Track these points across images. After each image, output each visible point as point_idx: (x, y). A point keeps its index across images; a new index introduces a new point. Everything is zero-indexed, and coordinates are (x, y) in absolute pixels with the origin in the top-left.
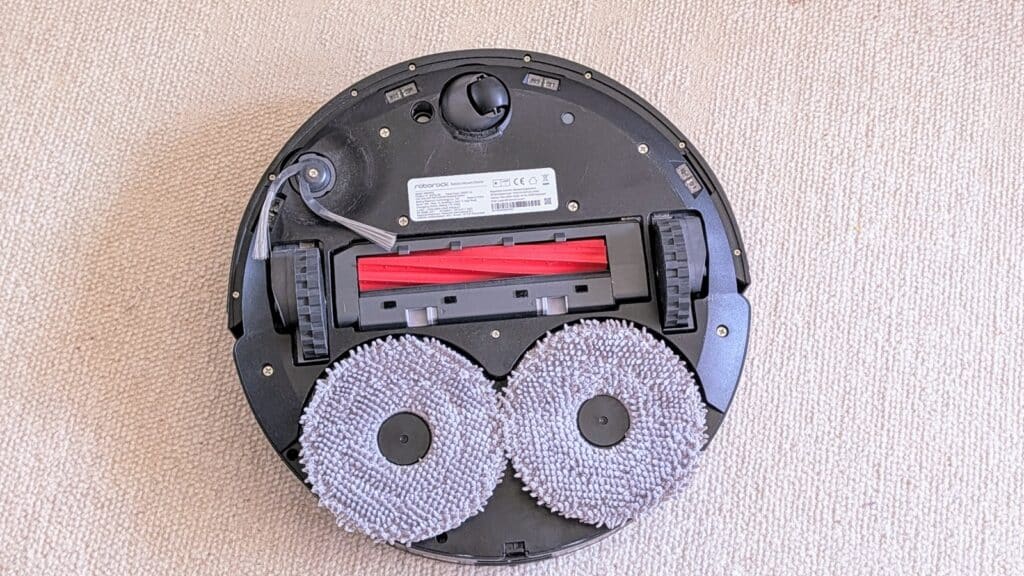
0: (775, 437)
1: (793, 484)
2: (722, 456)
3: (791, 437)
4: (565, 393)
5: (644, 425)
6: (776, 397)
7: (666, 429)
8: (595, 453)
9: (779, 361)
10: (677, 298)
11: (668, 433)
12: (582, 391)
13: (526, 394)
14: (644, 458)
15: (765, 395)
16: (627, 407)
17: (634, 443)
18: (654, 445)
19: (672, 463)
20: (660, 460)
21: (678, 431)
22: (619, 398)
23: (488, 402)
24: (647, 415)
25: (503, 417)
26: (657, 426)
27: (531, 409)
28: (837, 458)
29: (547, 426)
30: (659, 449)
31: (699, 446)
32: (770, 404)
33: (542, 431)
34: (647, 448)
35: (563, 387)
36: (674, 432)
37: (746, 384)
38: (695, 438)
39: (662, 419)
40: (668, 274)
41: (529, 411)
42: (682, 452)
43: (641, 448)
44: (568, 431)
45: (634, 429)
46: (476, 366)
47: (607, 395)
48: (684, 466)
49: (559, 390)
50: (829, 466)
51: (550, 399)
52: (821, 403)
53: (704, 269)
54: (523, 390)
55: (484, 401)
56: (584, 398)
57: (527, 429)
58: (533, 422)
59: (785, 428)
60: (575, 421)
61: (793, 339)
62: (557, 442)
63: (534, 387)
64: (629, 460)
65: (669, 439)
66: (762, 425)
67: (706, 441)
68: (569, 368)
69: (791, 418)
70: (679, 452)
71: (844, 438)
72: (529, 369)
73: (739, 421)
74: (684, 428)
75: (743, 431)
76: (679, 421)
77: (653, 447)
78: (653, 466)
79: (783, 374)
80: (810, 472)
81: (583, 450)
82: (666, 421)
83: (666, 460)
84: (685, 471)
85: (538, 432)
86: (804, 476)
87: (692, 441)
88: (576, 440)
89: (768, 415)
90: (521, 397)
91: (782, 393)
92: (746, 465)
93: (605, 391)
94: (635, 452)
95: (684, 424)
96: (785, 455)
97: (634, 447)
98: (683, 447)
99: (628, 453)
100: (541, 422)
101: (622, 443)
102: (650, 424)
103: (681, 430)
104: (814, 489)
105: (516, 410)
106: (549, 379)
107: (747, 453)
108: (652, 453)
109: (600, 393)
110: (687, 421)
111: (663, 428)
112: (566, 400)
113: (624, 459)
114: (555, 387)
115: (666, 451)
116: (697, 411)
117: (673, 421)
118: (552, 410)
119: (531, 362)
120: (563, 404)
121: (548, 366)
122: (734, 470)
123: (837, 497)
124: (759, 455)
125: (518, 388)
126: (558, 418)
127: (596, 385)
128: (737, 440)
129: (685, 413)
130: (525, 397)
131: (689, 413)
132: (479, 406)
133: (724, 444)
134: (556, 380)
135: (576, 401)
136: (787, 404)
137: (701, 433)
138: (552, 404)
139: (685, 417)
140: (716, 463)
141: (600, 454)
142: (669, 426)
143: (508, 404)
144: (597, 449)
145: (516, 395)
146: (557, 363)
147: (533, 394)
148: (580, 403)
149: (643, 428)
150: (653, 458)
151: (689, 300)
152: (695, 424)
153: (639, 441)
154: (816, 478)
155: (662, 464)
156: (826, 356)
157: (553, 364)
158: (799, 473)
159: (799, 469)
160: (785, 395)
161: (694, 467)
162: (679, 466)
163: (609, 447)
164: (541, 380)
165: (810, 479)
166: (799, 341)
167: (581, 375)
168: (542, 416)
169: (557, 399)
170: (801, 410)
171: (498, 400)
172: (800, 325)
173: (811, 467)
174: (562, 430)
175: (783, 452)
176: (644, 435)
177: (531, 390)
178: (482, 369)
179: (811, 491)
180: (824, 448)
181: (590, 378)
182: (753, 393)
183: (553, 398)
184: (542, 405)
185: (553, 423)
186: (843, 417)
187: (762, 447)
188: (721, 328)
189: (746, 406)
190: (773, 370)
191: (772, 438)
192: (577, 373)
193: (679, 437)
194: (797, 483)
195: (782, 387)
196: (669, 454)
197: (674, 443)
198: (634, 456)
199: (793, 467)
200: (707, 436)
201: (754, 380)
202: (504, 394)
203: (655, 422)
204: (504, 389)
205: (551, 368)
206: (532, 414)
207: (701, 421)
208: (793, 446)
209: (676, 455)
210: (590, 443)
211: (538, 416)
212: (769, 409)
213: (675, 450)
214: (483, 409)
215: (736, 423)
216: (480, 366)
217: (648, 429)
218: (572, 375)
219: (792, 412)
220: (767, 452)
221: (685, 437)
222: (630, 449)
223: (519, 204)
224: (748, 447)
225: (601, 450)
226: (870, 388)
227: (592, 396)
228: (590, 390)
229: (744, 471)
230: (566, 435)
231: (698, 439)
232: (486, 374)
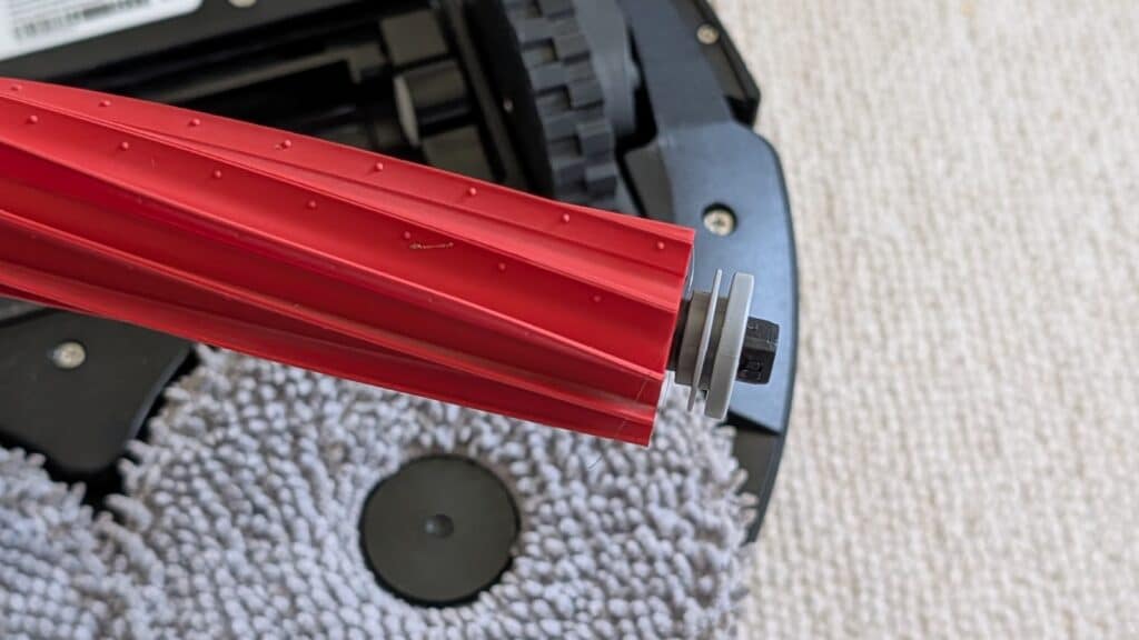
0: (919, 511)
1: (1002, 618)
2: (798, 590)
3: (958, 501)
4: (307, 473)
5: (561, 507)
6: (892, 412)
7: (629, 505)
8: (429, 624)
9: (873, 329)
10: (580, 168)
11: (635, 514)
12: (358, 453)
13: (186, 501)
14: (581, 603)
15: (862, 414)
16: (501, 472)
17: (544, 567)
18: (604, 558)
19: (668, 598)
20: (630, 597)
21: (663, 503)
22: (472, 452)
23: (73, 551)
24: (564, 481)
25: (122, 583)
26: (599, 502)
27: (209, 540)
28: (1090, 526)
29: (268, 580)
30: (622, 567)
31: (736, 535)
32: (882, 435)
33: (255, 598)
34: (584, 575)
35: (296, 455)
36: (654, 509)
37: (808, 400)
38: (716, 512)
39: (608, 479)
40: (543, 105)
41: (202, 548)
42: (690, 560)
43: (566, 579)
44: (334, 579)
45: (533, 529)
46: (19, 453)
47: (436, 456)
48: (705, 599)
49: (288, 467)
50: (1079, 551)
51: (262, 499)
52: (1009, 403)
53: (631, 71)
54: (173, 492)
55: (58, 546)
56: (370, 476)
57: (206, 599)
58: (222, 575)
59: (937, 483)
60: (353, 545)
61: (893, 271)
62: (306, 619)
63: (208, 476)
64: (538, 618)
65: (644, 532)
66: (877, 489)
67: (752, 515)
68: (307, 399)
69: (945, 456)
70: (681, 560)
71: (1091, 473)
72: (187, 432)
73: (816, 491)
74: (680, 489)
75: (833, 512)
76: (661, 473)
77: (601, 567)
78: (615, 619)
79: (892, 357)
80: (1034, 578)
81: (393, 624)
82: (623, 482)
83: (651, 593)
84: (714, 614)
85: (244, 605)
86: (1022, 592)
87: (711, 520)
88: (365, 600)
89: (883, 461)
90: (172, 511)
91: (903, 400)
92: (864, 597)
93: (426, 440)
94: (552, 591)
95: (677, 478)
96: (959, 551)
97: (545, 580)
98: (688, 544)
99: (530, 599)
100: (246, 570)
101: (508, 577)
102: (579, 502)
103: (672, 497)
104: (1058, 618)
105: (160, 554)
106: (252, 444)
107: (860, 569)
108: (602, 585)
109: (413, 453)
110: (683, 471)
111: (617, 503)
112: (314, 492)
113: (523, 621)
114: (275, 462)
115: (642, 568)
116: (705, 437)
117: (642, 477)
118: (276, 529)
119: (188, 408)
120: (306, 504)
121: (240, 407)
122: (837, 618)
123: (1123, 622)
124: (891, 565)
125: (158, 489)
126: (300, 548)
127: (397, 431)
128: (824, 542)
129: (673, 446)
130: (184, 510)
131: (682, 444)
132: (43, 567)
133: (795, 557)
134: (274, 441)
135: (347, 487)
136: (925, 424)
137: (730, 494)
138: (273, 511)
139: (673, 458)
140: (785, 613)
141: (448, 624)
142: (634, 493)
143: (133, 541)
144: (434, 614)
145: (157, 510)
146: (268, 392)
147: (207, 495)
148: (361, 494)
149: (558, 519)
150: (608, 597)
151: (612, 169)
152: (707, 475)
153: (555, 559)
154: (1054, 588)
155: (639, 606)
156: (986, 294)
157: (259, 400)
158: (1008, 586)
159: (1005, 577)
160: (913, 403)
161: (737, 596)
162: (692, 604)
163: (470, 599)
164: (225, 451)
165: (1038, 596)
166: (909, 273)
167: (347, 412)
168: (249, 554)
169: (285, 495)
170: (964, 430)
171: (103, 537)
172: (900, 235)
173: (1033, 564)
174: (315, 581)
175: (950, 544)
176: (565, 537)
177: (199, 484)
178: (38, 459)
179: (1052, 623)
180: (1049, 510)
181: (374, 414)
182: (833, 416)
183: (273, 494)
184: (243, 520)
185: (287, 568)
186: (1072, 426)
187: (893, 543)
188: (713, 217)
189: (822, 451)
190: (866, 354)
191: (912, 516)
192: (333, 408)
193: (669, 519)
194: (1010, 613)
195: (900, 386)
196: (654, 574)
197: (660, 538)
198: (552, 604)
199: (987, 575)
200: (750, 499)
201: (827, 385)
202: (119, 518)
203: (590, 493)
204: (116, 500)
205: (251, 411)
206: (213, 555)
207: (725, 466)
208: (971, 522)
209: (675, 571)
210: (413, 601)
211: (236, 556)
212: (883, 445)
213: (669, 561)
214: (59, 574)
215: (810, 498)
216: (30, 450)
217: (577, 517)
218: (319, 420)
219: (943, 440)
220: (910, 553)
221: (690, 518)
222: (533, 587)
223: (90, 13)
224: (858, 552)
225: (450, 613)
226: (1113, 341)
227: (393, 467)
228: (380, 449)
229: (865, 616)
230: (333, 593)
231: (724, 513)
232: (55, 472)
